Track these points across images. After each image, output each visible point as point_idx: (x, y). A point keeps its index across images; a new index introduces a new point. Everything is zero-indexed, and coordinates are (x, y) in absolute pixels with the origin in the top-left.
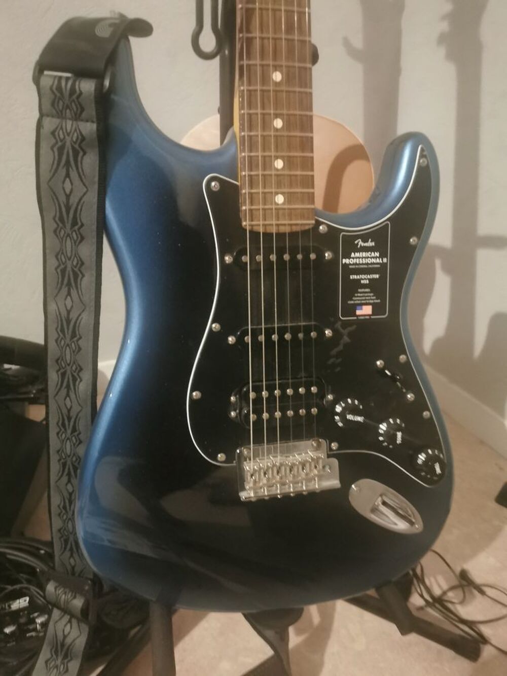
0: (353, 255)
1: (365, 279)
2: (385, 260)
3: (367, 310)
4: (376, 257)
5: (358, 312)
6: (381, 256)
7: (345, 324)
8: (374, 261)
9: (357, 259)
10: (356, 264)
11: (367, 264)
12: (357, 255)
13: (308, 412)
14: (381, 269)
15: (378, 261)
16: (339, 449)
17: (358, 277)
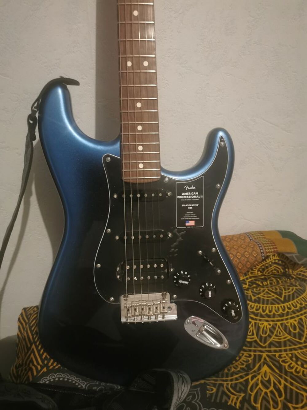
0: (183, 194)
1: (190, 206)
2: (202, 196)
3: (192, 223)
4: (197, 195)
5: (187, 224)
6: (199, 195)
7: (179, 231)
8: (195, 197)
9: (185, 196)
10: (185, 198)
11: (191, 198)
12: (186, 194)
13: (159, 277)
14: (200, 201)
15: (197, 197)
16: (177, 298)
17: (186, 205)
